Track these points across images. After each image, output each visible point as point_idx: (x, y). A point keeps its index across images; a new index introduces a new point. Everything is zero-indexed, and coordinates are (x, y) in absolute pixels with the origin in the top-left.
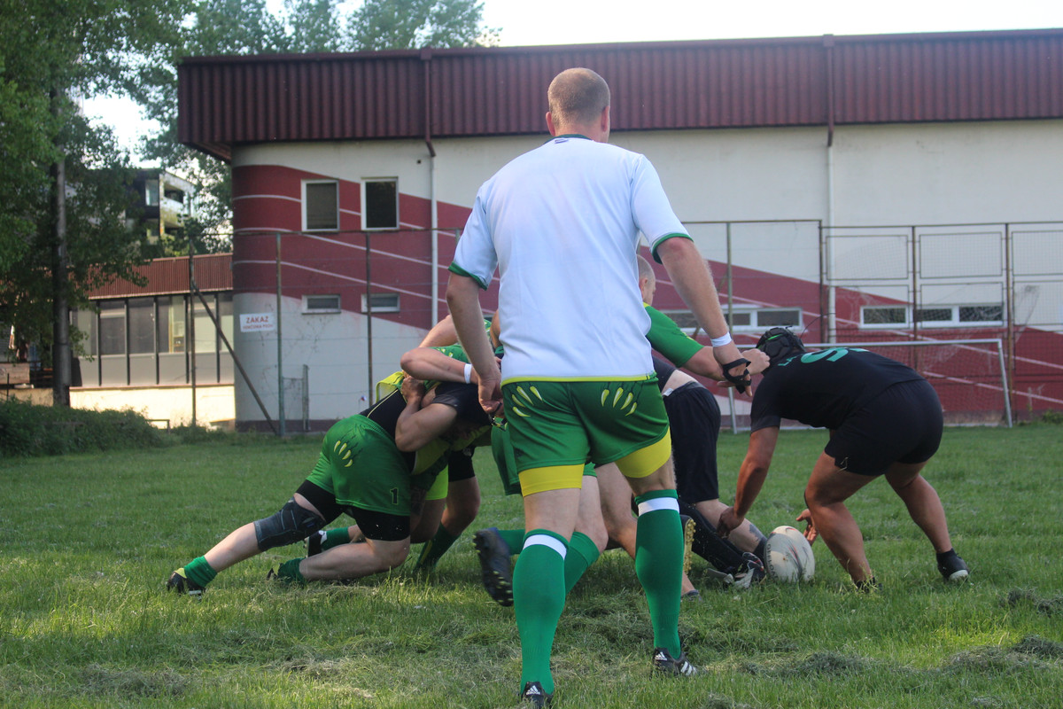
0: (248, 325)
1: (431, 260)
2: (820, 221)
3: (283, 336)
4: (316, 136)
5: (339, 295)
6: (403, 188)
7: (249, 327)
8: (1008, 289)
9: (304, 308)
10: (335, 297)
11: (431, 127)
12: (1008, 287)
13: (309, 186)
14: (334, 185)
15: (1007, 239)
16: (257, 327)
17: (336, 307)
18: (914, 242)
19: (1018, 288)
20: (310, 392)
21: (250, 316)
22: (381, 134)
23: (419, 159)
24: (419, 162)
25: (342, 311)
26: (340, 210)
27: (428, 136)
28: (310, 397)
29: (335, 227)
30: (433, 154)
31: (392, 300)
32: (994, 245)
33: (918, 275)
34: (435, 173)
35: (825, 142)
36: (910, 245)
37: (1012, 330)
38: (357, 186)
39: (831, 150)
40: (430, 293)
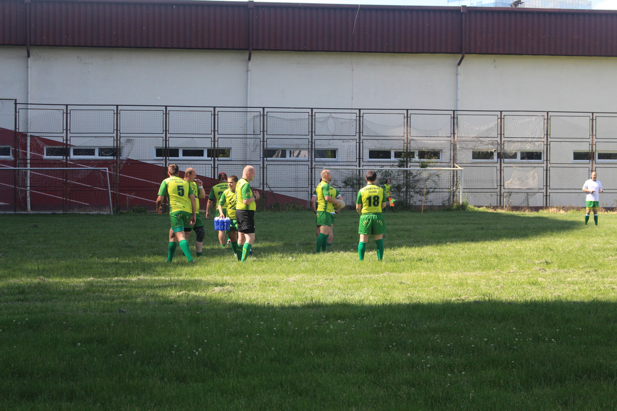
2: (16, 100)
8: (117, 140)
12: (117, 139)
15: (117, 114)
18: (67, 113)
19: (122, 140)
32: (110, 117)
33: (69, 131)
35: (26, 55)
36: (65, 114)
37: (119, 163)
39: (29, 59)
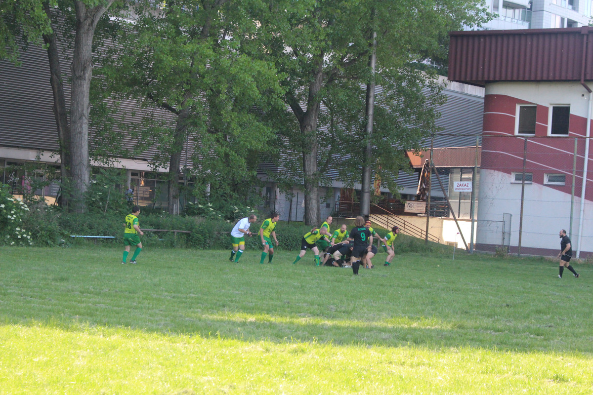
0: (458, 187)
1: (584, 156)
5: (533, 173)
6: (572, 112)
7: (458, 189)
9: (513, 180)
10: (530, 174)
11: (585, 75)
13: (520, 107)
14: (536, 107)
16: (462, 189)
17: (531, 180)
20: (511, 230)
21: (460, 182)
22: (557, 78)
24: (583, 95)
25: (533, 183)
26: (538, 123)
27: (583, 79)
28: (512, 233)
29: (534, 133)
30: (590, 91)
34: (591, 103)
38: (547, 109)
40: (582, 174)
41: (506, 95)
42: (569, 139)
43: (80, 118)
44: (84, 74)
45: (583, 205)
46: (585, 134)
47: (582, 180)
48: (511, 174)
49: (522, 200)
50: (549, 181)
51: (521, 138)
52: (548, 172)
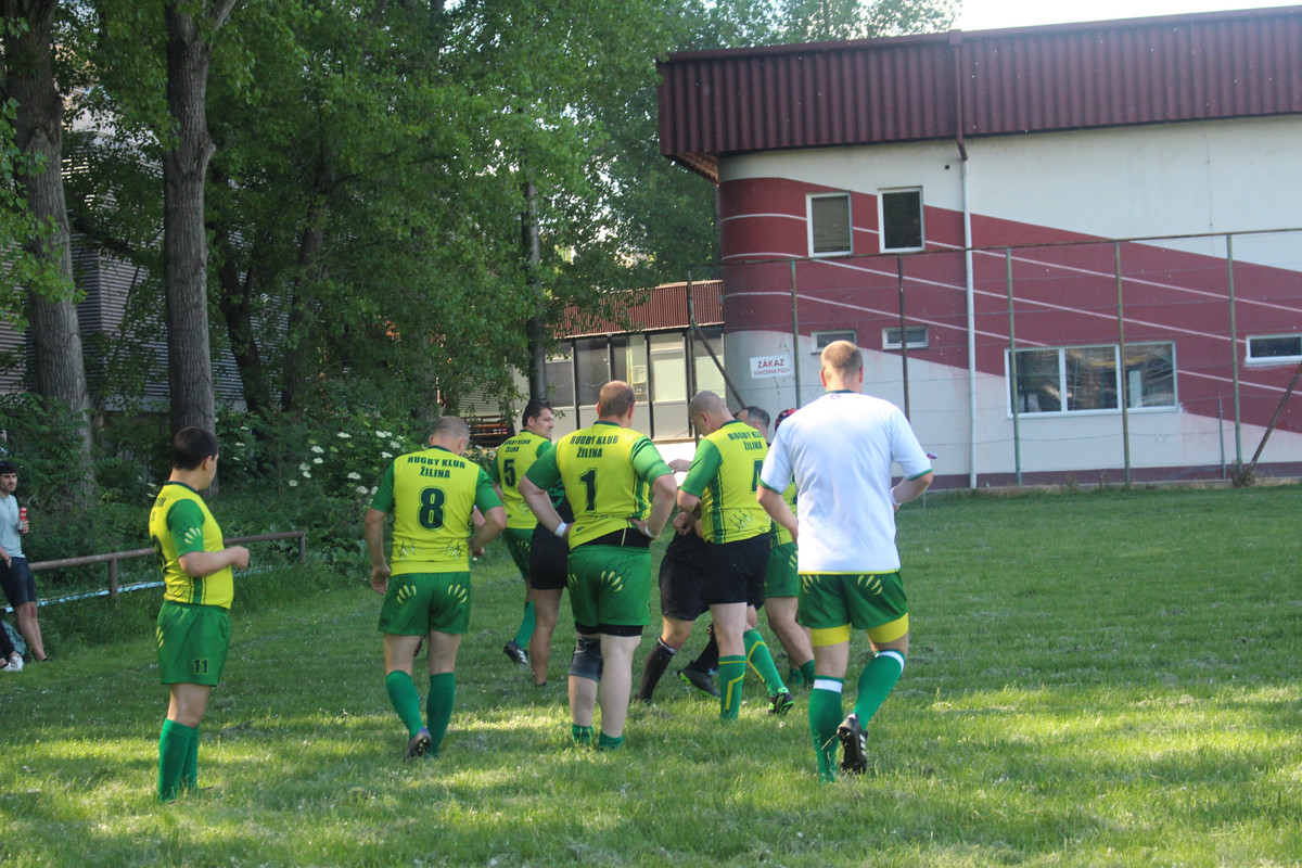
0: (760, 369)
1: (965, 286)
3: (802, 382)
4: (824, 141)
5: (854, 329)
6: (930, 199)
7: (761, 373)
9: (814, 348)
10: (849, 331)
11: (964, 125)
13: (813, 200)
14: (846, 197)
16: (771, 372)
21: (762, 359)
22: (904, 135)
23: (947, 163)
24: (947, 167)
26: (853, 228)
27: (960, 134)
29: (848, 249)
30: (964, 158)
31: (919, 334)
34: (968, 180)
38: (874, 198)
40: (966, 324)
41: (781, 176)
42: (928, 256)
43: (196, 271)
44: (199, 166)
45: (974, 382)
46: (963, 243)
47: (966, 335)
48: (810, 336)
49: (906, 382)
50: (890, 341)
51: (826, 262)
52: (888, 322)
